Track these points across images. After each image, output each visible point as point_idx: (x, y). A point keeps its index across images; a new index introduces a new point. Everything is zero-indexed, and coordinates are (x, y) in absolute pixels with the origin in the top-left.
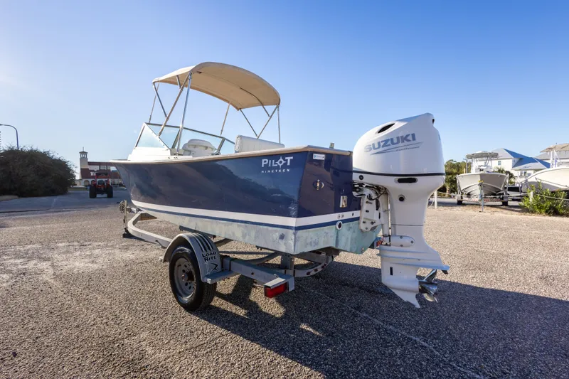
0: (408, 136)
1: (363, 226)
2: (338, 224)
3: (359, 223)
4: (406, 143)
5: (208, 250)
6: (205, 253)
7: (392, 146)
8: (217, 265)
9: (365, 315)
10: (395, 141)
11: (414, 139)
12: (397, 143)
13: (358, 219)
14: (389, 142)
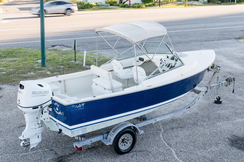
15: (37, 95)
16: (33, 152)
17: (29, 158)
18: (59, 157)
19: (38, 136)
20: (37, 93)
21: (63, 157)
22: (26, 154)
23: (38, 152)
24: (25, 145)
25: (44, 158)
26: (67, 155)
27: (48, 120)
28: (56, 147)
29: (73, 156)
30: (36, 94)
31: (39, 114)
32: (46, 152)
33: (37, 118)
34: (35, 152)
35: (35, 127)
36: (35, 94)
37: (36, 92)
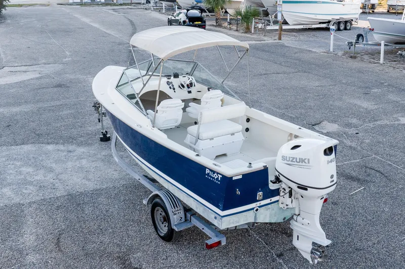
0: (305, 159)
1: (281, 206)
2: (255, 209)
3: (278, 204)
4: (304, 164)
5: (176, 208)
6: (174, 210)
7: (296, 163)
8: (182, 218)
9: (281, 261)
10: (298, 161)
11: (309, 163)
12: (299, 162)
13: (278, 201)
14: (294, 160)
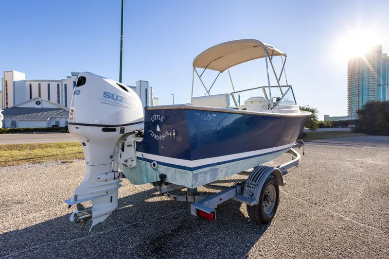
15: (113, 101)
16: (97, 233)
17: (85, 250)
18: (154, 241)
19: (112, 197)
20: (115, 98)
21: (161, 238)
22: (83, 241)
23: (109, 233)
24: (80, 218)
25: (122, 245)
26: (168, 234)
27: (134, 164)
28: (143, 219)
29: (180, 235)
30: (112, 98)
31: (116, 151)
32: (125, 230)
33: (111, 157)
34: (102, 232)
35: (106, 177)
36: (110, 99)
37: (113, 95)
